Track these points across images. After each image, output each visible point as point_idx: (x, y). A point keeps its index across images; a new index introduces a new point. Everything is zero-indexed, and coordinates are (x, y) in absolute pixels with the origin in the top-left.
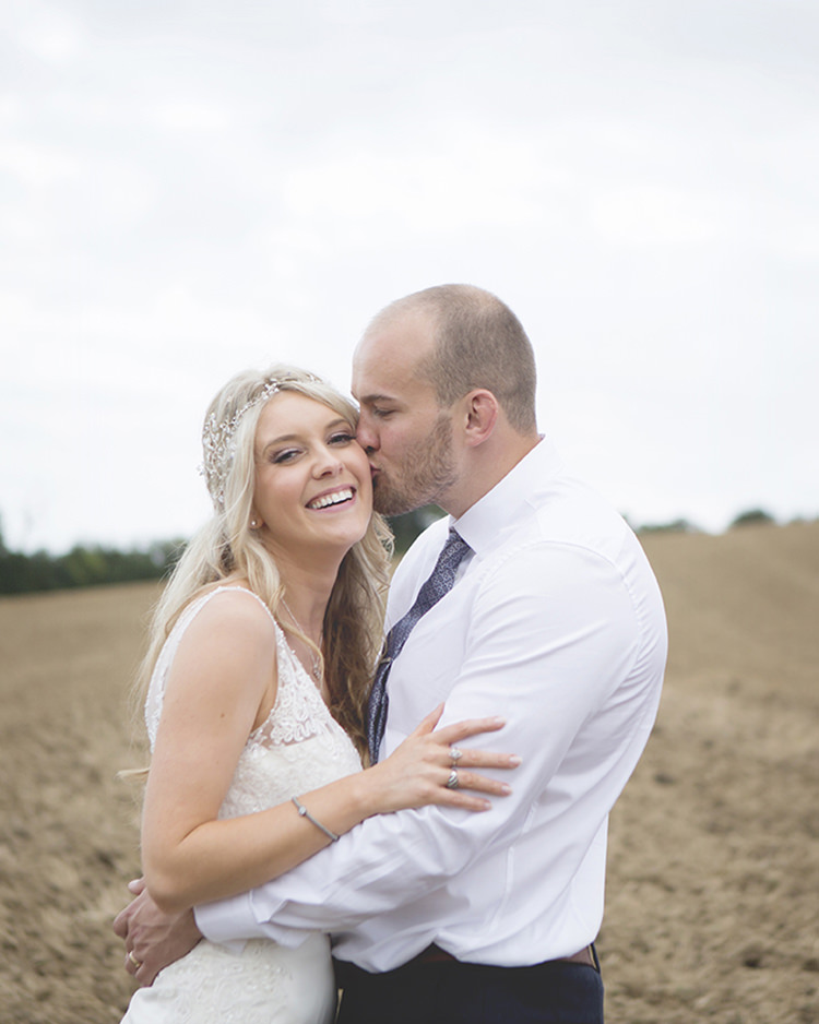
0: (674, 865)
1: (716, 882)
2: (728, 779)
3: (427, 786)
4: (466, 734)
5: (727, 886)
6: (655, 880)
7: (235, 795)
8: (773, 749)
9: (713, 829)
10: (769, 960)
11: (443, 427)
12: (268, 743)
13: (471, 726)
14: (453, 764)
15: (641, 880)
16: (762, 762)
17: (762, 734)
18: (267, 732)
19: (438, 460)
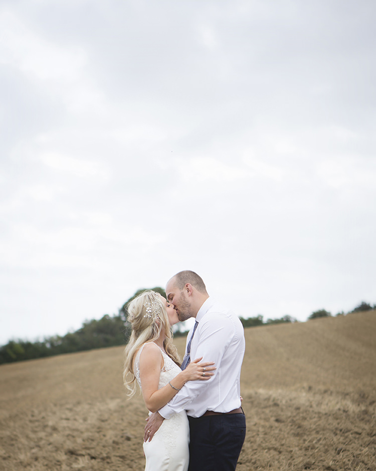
0: (282, 445)
1: (297, 449)
2: (304, 419)
3: (198, 376)
4: (207, 365)
5: (301, 449)
6: (275, 449)
7: (160, 383)
8: (324, 409)
9: (297, 435)
10: (313, 467)
11: (183, 294)
12: (165, 371)
13: (208, 364)
14: (204, 371)
15: (269, 449)
16: (319, 413)
17: (319, 404)
18: (164, 369)
19: (184, 301)
